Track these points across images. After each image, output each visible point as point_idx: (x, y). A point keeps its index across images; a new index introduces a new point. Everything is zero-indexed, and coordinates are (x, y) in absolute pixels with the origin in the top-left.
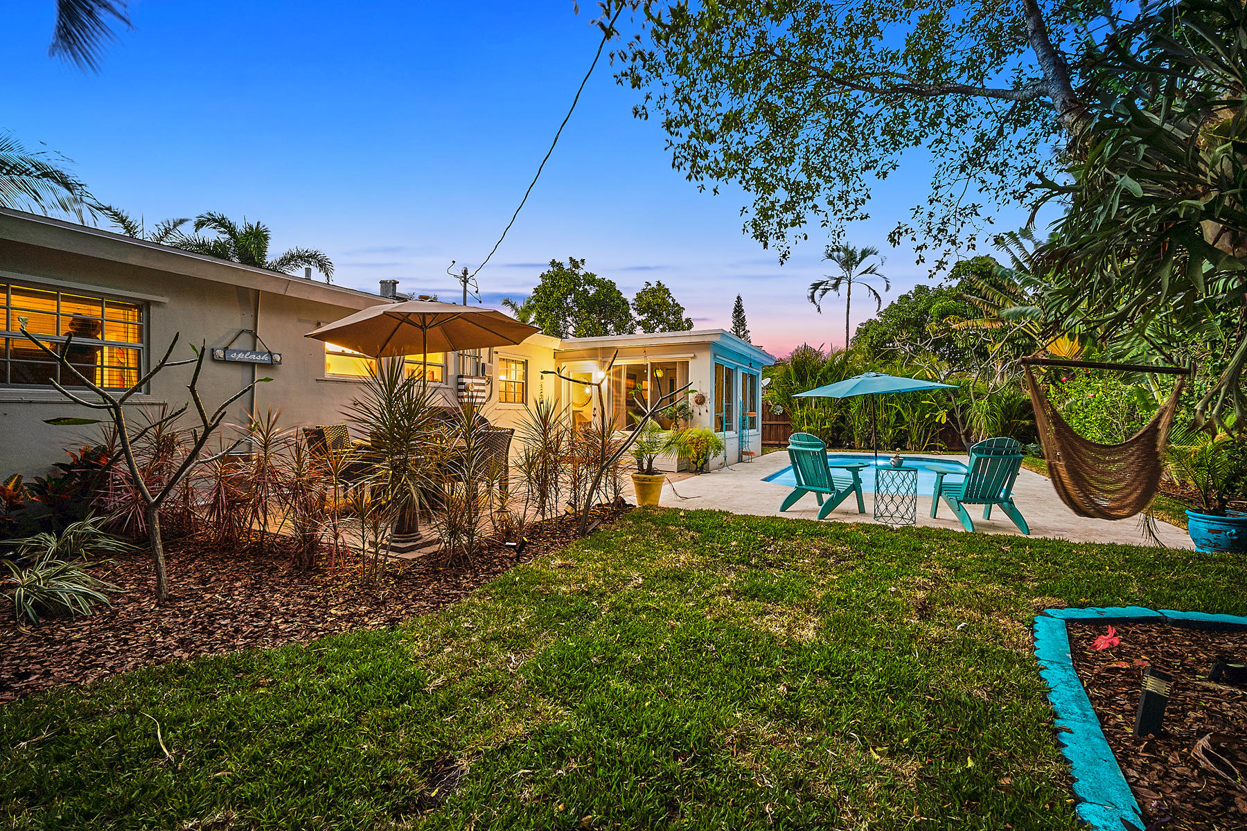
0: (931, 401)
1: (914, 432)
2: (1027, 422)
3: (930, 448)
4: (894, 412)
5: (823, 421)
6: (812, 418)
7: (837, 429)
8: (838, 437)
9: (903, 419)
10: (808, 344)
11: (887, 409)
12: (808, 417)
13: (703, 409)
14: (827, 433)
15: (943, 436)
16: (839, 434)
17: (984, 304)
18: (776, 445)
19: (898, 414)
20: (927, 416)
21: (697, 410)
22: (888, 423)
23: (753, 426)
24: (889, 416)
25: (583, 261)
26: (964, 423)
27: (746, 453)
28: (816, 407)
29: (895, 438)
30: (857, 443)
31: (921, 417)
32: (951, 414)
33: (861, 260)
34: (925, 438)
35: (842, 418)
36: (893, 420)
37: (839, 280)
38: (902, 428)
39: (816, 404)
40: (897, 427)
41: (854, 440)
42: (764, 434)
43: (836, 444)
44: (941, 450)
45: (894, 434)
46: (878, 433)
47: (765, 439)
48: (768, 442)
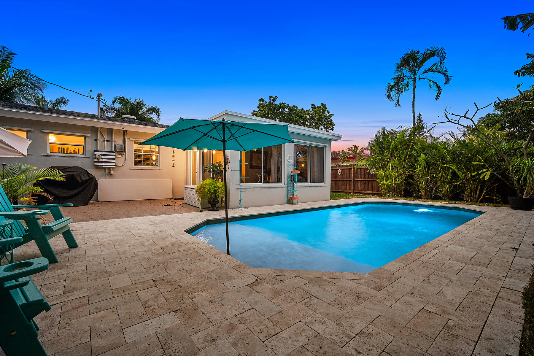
0: (481, 162)
5: (397, 178)
6: (389, 177)
7: (408, 184)
8: (410, 189)
12: (386, 175)
14: (400, 186)
16: (409, 187)
19: (454, 173)
28: (392, 169)
30: (423, 195)
33: (423, 63)
34: (481, 192)
35: (410, 177)
36: (449, 177)
38: (457, 183)
39: (392, 167)
40: (453, 182)
41: (420, 192)
42: (359, 186)
43: (407, 194)
44: (497, 203)
45: (450, 188)
46: (438, 187)
47: (360, 190)
48: (361, 192)
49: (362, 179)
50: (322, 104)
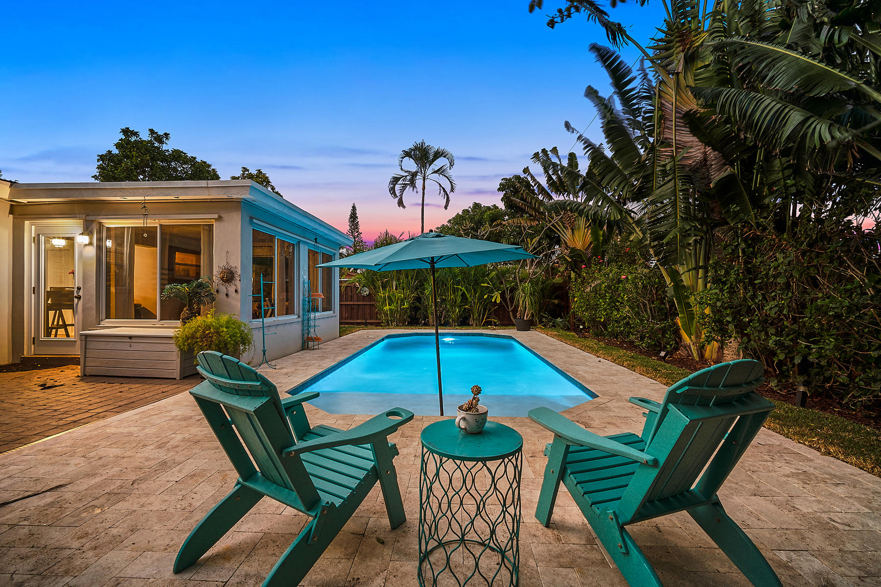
0: (488, 284)
1: (475, 311)
2: (556, 301)
3: (487, 324)
4: (460, 293)
5: (402, 301)
6: (393, 299)
7: (415, 309)
8: (416, 315)
9: (467, 299)
10: (390, 232)
11: (455, 291)
12: (389, 297)
13: (232, 289)
14: (406, 312)
15: (496, 314)
16: (416, 313)
17: (525, 205)
18: (363, 324)
19: (463, 295)
20: (485, 297)
21: (223, 289)
22: (456, 302)
23: (328, 307)
24: (456, 297)
25: (167, 135)
26: (512, 303)
27: (312, 339)
28: (396, 289)
29: (460, 315)
30: (431, 321)
31: (481, 297)
32: (503, 295)
33: (434, 160)
34: (484, 315)
35: (418, 299)
36: (459, 300)
37: (414, 175)
38: (466, 307)
39: (396, 286)
40: (462, 306)
41: (428, 318)
42: (344, 314)
43: (413, 321)
44: (496, 325)
45: (460, 312)
46: (448, 311)
47: (345, 319)
48: (347, 321)
49: (348, 303)
50: (259, 170)
